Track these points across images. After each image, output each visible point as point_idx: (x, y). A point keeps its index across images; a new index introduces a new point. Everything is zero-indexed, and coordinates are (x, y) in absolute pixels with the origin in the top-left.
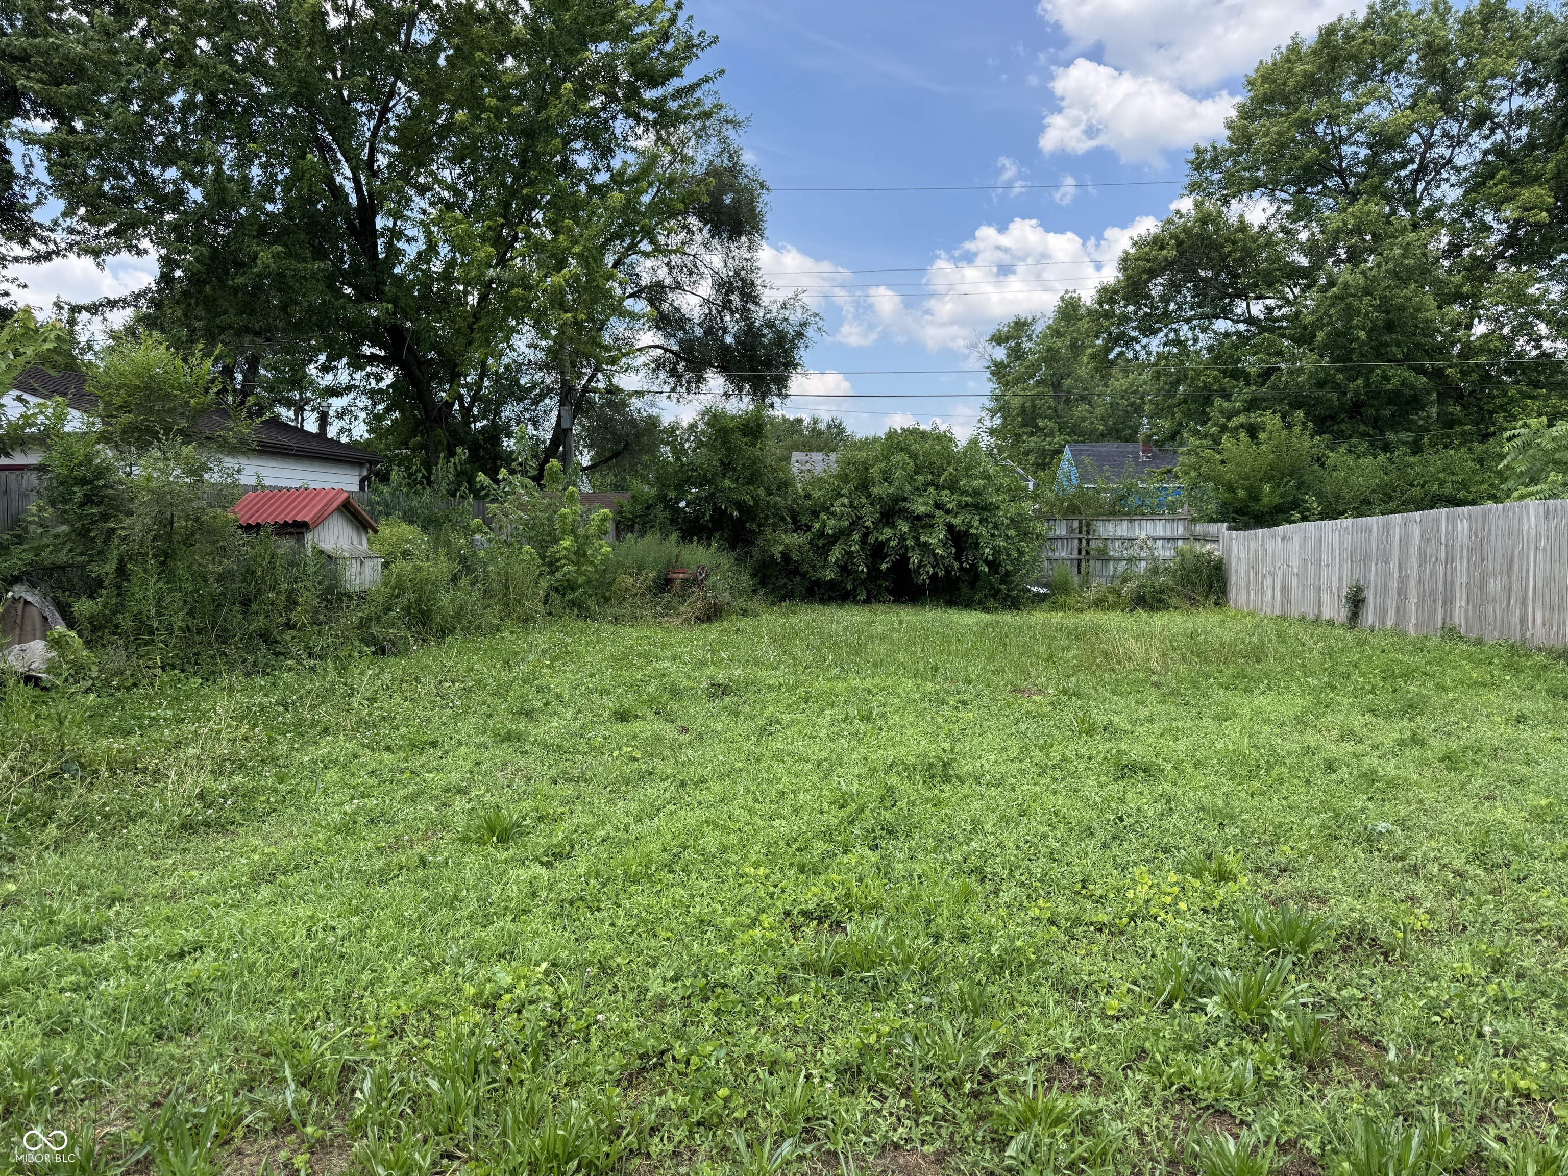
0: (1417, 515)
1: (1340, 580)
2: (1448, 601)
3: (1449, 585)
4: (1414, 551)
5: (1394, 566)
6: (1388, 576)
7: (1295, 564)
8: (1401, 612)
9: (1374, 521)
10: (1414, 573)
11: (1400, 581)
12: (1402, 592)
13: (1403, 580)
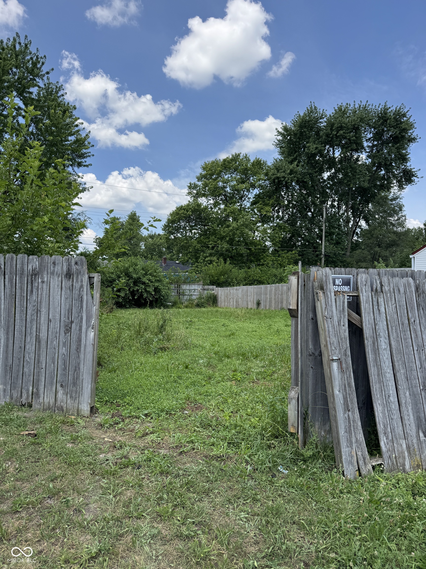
0: (274, 285)
1: (254, 299)
2: (282, 302)
3: (282, 299)
4: (273, 292)
5: (268, 296)
6: (267, 298)
7: (240, 296)
8: (270, 306)
9: (262, 286)
10: (273, 297)
11: (270, 299)
12: (270, 301)
13: (271, 299)
